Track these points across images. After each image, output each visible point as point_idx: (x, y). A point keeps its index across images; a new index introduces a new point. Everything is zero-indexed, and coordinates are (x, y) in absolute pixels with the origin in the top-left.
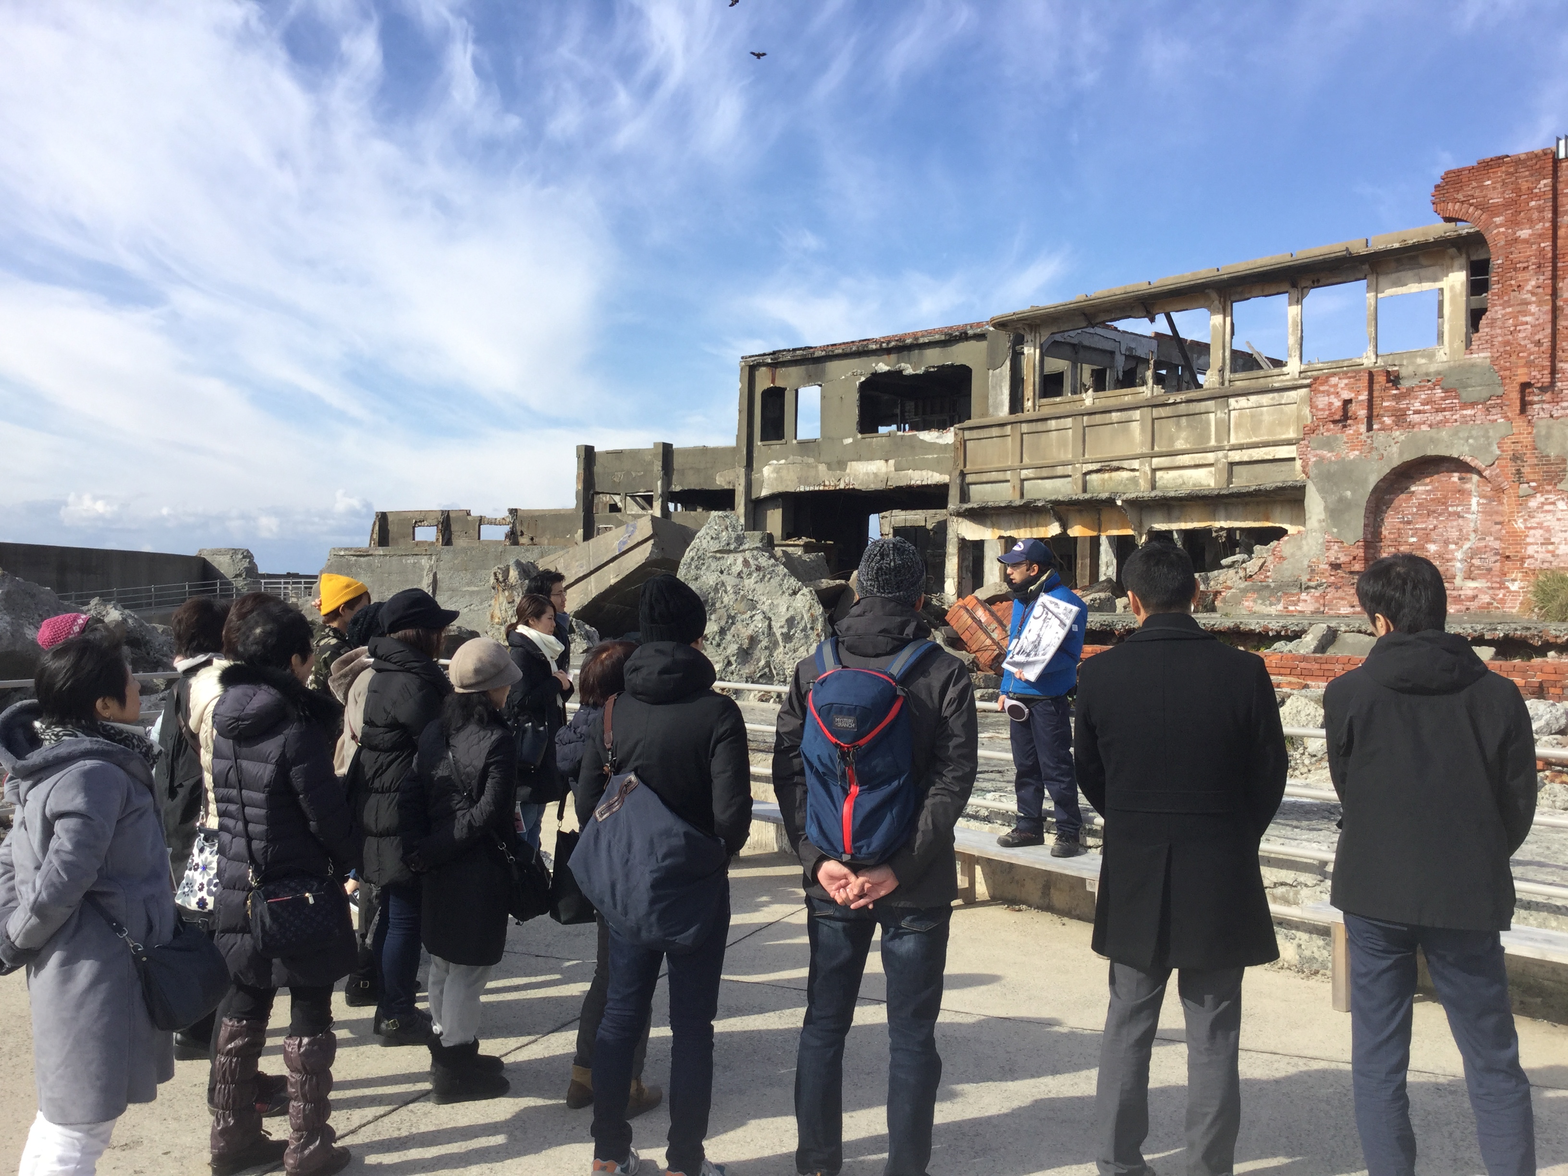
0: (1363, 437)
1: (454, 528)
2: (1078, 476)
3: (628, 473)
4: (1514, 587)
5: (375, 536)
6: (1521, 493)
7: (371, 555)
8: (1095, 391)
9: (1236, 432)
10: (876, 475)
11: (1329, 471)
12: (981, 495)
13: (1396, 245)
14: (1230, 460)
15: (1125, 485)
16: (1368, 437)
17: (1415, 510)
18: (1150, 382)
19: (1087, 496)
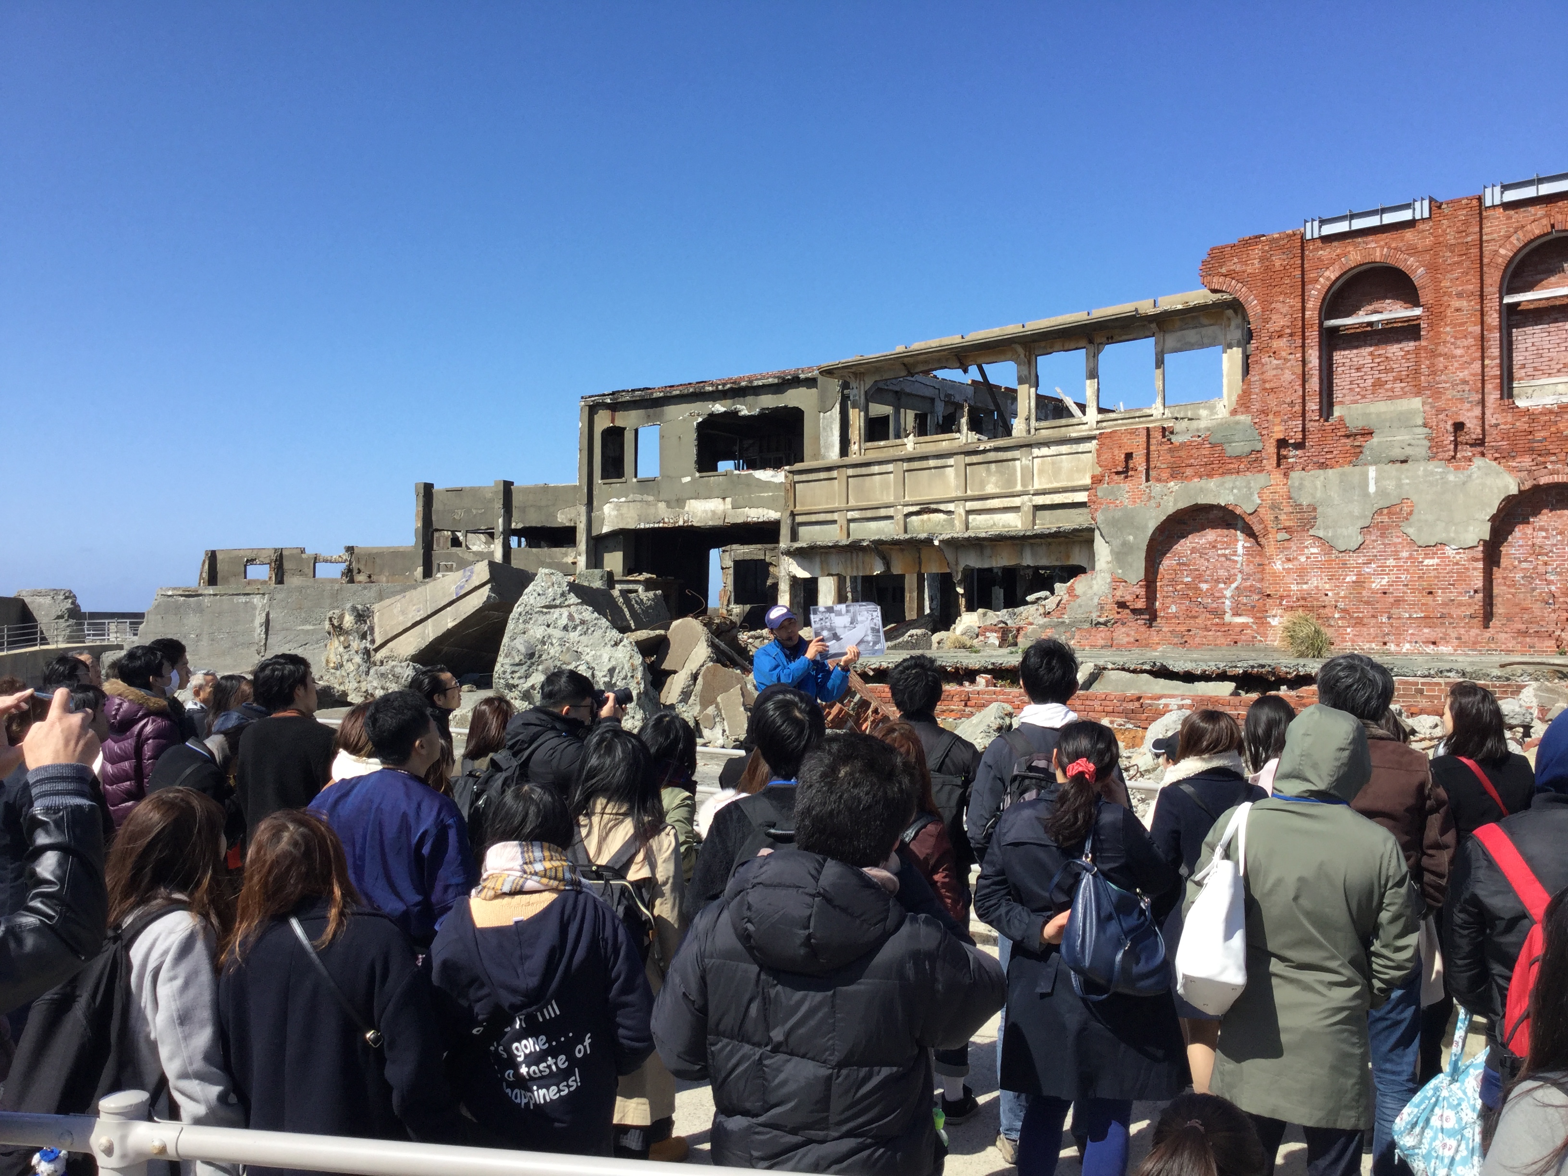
0: (1141, 487)
1: (287, 565)
2: (900, 517)
3: (468, 511)
4: (1274, 622)
5: (205, 575)
6: (1279, 538)
7: (201, 595)
8: (915, 436)
9: (1039, 478)
10: (714, 512)
11: (1113, 517)
12: (809, 536)
13: (1180, 307)
14: (1034, 503)
15: (943, 526)
16: (1147, 487)
17: (1189, 552)
18: (964, 428)
19: (907, 536)
